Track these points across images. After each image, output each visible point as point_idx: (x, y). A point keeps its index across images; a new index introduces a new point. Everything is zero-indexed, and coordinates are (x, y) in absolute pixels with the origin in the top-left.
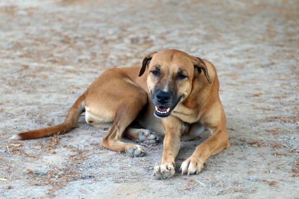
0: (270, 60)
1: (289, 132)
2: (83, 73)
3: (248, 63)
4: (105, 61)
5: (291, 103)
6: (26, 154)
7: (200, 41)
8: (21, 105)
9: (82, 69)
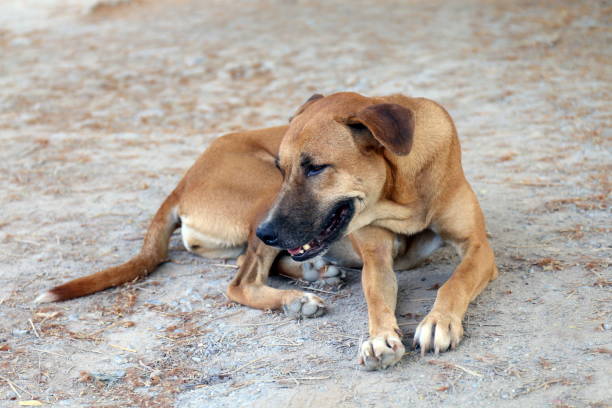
0: (501, 86)
1: (604, 230)
2: (157, 144)
3: (460, 95)
4: (192, 117)
5: (578, 168)
6: (72, 334)
7: (359, 63)
8: (46, 224)
9: (153, 137)
